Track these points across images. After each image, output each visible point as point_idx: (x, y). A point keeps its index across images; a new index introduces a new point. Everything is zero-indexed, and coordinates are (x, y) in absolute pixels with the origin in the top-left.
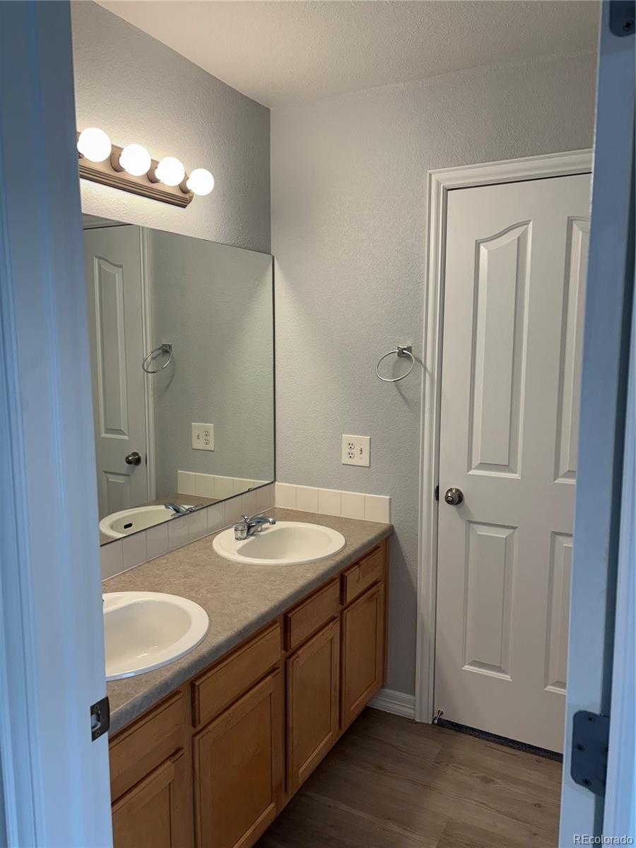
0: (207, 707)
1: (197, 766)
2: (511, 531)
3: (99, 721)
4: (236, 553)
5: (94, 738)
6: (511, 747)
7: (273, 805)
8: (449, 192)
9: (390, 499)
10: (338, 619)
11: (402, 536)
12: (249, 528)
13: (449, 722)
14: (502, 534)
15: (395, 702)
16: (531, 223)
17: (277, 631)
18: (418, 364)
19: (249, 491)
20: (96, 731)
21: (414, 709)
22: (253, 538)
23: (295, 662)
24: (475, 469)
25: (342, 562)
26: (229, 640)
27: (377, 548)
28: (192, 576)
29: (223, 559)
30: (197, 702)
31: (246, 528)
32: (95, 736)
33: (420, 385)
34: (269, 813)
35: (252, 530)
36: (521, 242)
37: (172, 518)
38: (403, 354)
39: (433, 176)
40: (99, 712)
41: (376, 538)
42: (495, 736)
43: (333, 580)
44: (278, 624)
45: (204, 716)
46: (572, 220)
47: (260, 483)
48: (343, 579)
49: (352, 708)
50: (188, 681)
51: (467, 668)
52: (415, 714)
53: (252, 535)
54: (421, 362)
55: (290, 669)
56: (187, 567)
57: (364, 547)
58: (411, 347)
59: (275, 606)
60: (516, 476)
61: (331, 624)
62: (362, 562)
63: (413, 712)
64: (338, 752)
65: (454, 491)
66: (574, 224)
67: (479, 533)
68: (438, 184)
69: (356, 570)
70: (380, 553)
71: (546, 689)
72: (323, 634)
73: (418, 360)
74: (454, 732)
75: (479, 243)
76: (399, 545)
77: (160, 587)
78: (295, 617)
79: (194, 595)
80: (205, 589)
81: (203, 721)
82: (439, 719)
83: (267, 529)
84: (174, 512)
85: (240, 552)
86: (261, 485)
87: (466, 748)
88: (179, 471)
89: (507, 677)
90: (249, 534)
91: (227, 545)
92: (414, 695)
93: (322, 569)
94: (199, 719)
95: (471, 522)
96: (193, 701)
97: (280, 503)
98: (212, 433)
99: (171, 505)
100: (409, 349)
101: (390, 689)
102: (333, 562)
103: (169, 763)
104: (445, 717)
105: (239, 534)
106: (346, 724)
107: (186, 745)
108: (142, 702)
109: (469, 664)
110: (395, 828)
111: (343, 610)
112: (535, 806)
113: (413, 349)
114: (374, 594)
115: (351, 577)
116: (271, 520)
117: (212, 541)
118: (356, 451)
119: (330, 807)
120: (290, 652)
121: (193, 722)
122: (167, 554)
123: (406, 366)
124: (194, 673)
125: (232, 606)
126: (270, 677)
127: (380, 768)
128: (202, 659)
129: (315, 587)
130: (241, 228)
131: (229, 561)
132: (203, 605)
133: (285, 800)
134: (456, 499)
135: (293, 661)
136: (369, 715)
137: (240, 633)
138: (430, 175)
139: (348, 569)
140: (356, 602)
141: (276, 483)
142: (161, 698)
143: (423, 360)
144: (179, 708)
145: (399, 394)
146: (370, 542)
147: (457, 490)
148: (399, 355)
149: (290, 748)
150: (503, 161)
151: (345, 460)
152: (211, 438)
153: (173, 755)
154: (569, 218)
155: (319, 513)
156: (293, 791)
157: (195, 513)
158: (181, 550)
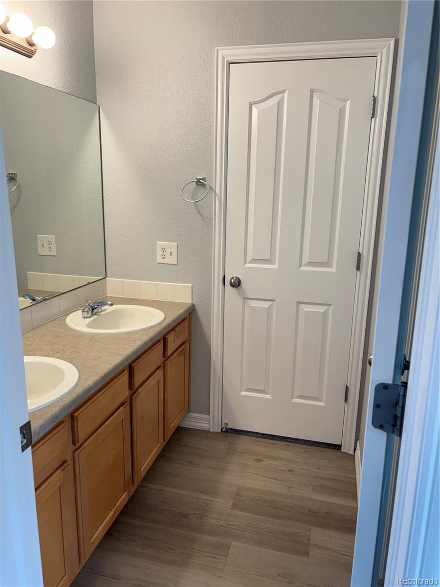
0: (83, 431)
1: (77, 472)
2: (271, 303)
3: (25, 438)
4: (86, 327)
5: (23, 451)
6: (271, 439)
7: (126, 493)
8: (231, 65)
9: (192, 286)
10: (162, 367)
11: (200, 311)
12: (93, 309)
13: (232, 429)
14: (266, 305)
15: (197, 421)
16: (287, 91)
17: (125, 376)
18: (211, 190)
19: (88, 284)
20: (24, 445)
21: (209, 424)
22: (95, 316)
23: (137, 397)
24: (248, 263)
25: (165, 328)
26: (96, 384)
27: (184, 319)
28: (56, 344)
29: (77, 331)
30: (76, 428)
31: (91, 309)
32: (24, 448)
33: (212, 205)
34: (123, 498)
35: (95, 311)
36: (280, 105)
37: (31, 305)
38: (200, 183)
39: (219, 51)
40: (25, 432)
41: (185, 312)
42: (261, 434)
43: (158, 341)
44: (126, 371)
45: (81, 436)
46: (313, 92)
47: (95, 279)
48: (165, 339)
49: (171, 426)
50: (69, 414)
51: (244, 393)
52: (209, 427)
53: (95, 314)
54: (213, 189)
55: (134, 402)
56: (50, 338)
57: (177, 318)
58: (205, 178)
59: (124, 359)
60: (275, 267)
61: (158, 371)
62: (177, 328)
63: (208, 426)
64: (162, 456)
65: (235, 278)
66: (314, 94)
67: (251, 305)
68: (223, 58)
69: (172, 334)
70: (186, 322)
71: (292, 401)
72: (154, 377)
73: (211, 188)
74: (236, 435)
75: (252, 105)
76: (198, 317)
77: (33, 352)
78: (136, 367)
79: (61, 356)
80: (69, 351)
81: (81, 441)
82: (226, 428)
83: (105, 310)
84: (31, 301)
85: (88, 326)
86: (94, 280)
87: (243, 443)
88: (28, 272)
89: (269, 397)
90: (93, 314)
91: (77, 321)
92: (209, 415)
93: (152, 333)
94: (78, 439)
95: (245, 298)
96: (73, 428)
97: (111, 292)
98: (54, 241)
99: (28, 295)
100: (204, 179)
101: (192, 413)
102: (158, 329)
103: (59, 471)
104: (230, 426)
105: (86, 314)
106: (167, 438)
107: (69, 458)
108: (40, 430)
109: (245, 391)
110: (205, 497)
111: (165, 361)
112: (289, 471)
113: (206, 179)
114: (183, 350)
115: (170, 338)
116: (109, 303)
117: (65, 320)
118: (167, 253)
119: (160, 490)
120: (134, 390)
121: (73, 442)
122: (32, 330)
123: (202, 192)
124: (73, 408)
125: (92, 361)
126: (122, 408)
127: (191, 463)
128: (79, 397)
129: (148, 346)
130: (74, 80)
131: (82, 332)
132: (71, 361)
133: (133, 489)
134: (236, 284)
135: (136, 396)
136: (180, 431)
137: (102, 378)
138: (218, 51)
139: (168, 333)
140: (172, 357)
141: (107, 278)
142: (53, 426)
143: (214, 189)
144: (64, 433)
145: (197, 212)
146: (181, 315)
147: (237, 278)
148: (196, 183)
149: (135, 456)
150: (268, 45)
151: (159, 259)
152: (54, 246)
153: (61, 466)
154: (311, 90)
155: (141, 298)
156: (137, 482)
157: (48, 301)
158: (42, 327)
